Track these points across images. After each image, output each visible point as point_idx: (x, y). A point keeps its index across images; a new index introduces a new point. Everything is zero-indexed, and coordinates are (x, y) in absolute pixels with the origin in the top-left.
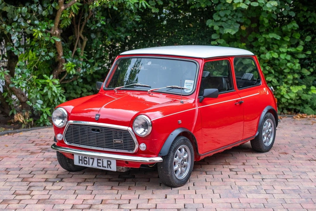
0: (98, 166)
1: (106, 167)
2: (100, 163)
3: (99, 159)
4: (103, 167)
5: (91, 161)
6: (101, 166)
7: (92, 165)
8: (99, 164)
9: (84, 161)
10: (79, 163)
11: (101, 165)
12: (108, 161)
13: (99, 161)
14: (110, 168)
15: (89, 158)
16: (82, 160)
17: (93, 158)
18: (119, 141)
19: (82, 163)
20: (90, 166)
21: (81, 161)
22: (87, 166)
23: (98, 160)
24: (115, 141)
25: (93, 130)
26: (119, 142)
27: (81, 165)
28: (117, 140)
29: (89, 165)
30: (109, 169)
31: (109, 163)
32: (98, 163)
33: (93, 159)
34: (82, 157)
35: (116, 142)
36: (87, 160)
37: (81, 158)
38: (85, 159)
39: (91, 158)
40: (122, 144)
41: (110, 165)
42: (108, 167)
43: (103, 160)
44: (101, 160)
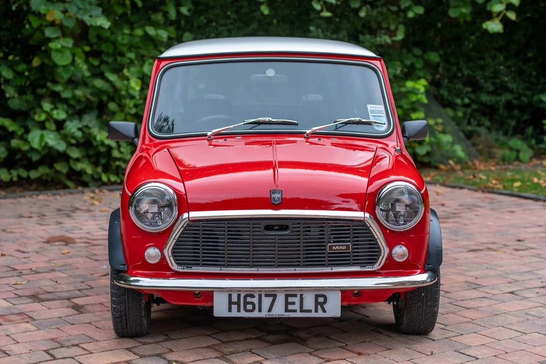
0: (287, 310)
1: (310, 311)
2: (294, 303)
3: (289, 293)
4: (302, 310)
5: (267, 302)
6: (295, 311)
7: (270, 310)
8: (290, 307)
9: (246, 303)
10: (230, 310)
11: (297, 307)
12: (317, 297)
13: (291, 299)
14: (324, 311)
15: (260, 296)
16: (238, 303)
17: (272, 294)
18: (342, 246)
19: (239, 310)
20: (264, 314)
21: (234, 307)
22: (256, 314)
23: (287, 296)
24: (331, 247)
25: (269, 228)
26: (342, 250)
27: (234, 313)
28: (335, 246)
29: (260, 310)
30: (320, 314)
31: (321, 300)
32: (287, 303)
33: (274, 297)
34: (239, 296)
35: (335, 250)
36: (255, 300)
37: (235, 299)
38: (249, 299)
39: (266, 296)
40: (349, 253)
41: (322, 304)
42: (316, 311)
43: (301, 295)
44: (295, 296)
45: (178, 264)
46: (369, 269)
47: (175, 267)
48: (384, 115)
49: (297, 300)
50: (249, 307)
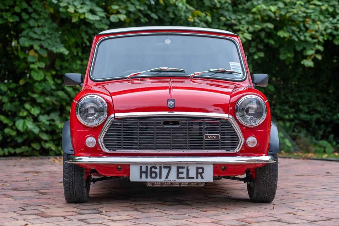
0: (178, 177)
1: (193, 178)
2: (182, 173)
3: (180, 166)
4: (188, 178)
5: (165, 172)
6: (183, 178)
7: (167, 177)
8: (180, 175)
9: (151, 172)
10: (141, 177)
11: (184, 175)
12: (198, 168)
13: (180, 170)
14: (202, 178)
15: (160, 168)
16: (146, 172)
17: (168, 166)
18: (214, 136)
19: (147, 177)
20: (163, 179)
21: (144, 175)
22: (158, 180)
23: (178, 168)
24: (207, 136)
25: (166, 123)
26: (214, 138)
27: (144, 179)
28: (210, 136)
29: (160, 177)
30: (200, 180)
31: (200, 170)
32: (178, 172)
33: (170, 168)
34: (147, 167)
35: (209, 138)
36: (157, 171)
37: (144, 169)
38: (153, 170)
39: (165, 167)
40: (218, 140)
41: (201, 174)
42: (197, 178)
43: (187, 167)
44: (183, 168)
45: (107, 148)
46: (231, 152)
47: (105, 150)
48: (241, 68)
49: (184, 171)
50: (153, 175)
